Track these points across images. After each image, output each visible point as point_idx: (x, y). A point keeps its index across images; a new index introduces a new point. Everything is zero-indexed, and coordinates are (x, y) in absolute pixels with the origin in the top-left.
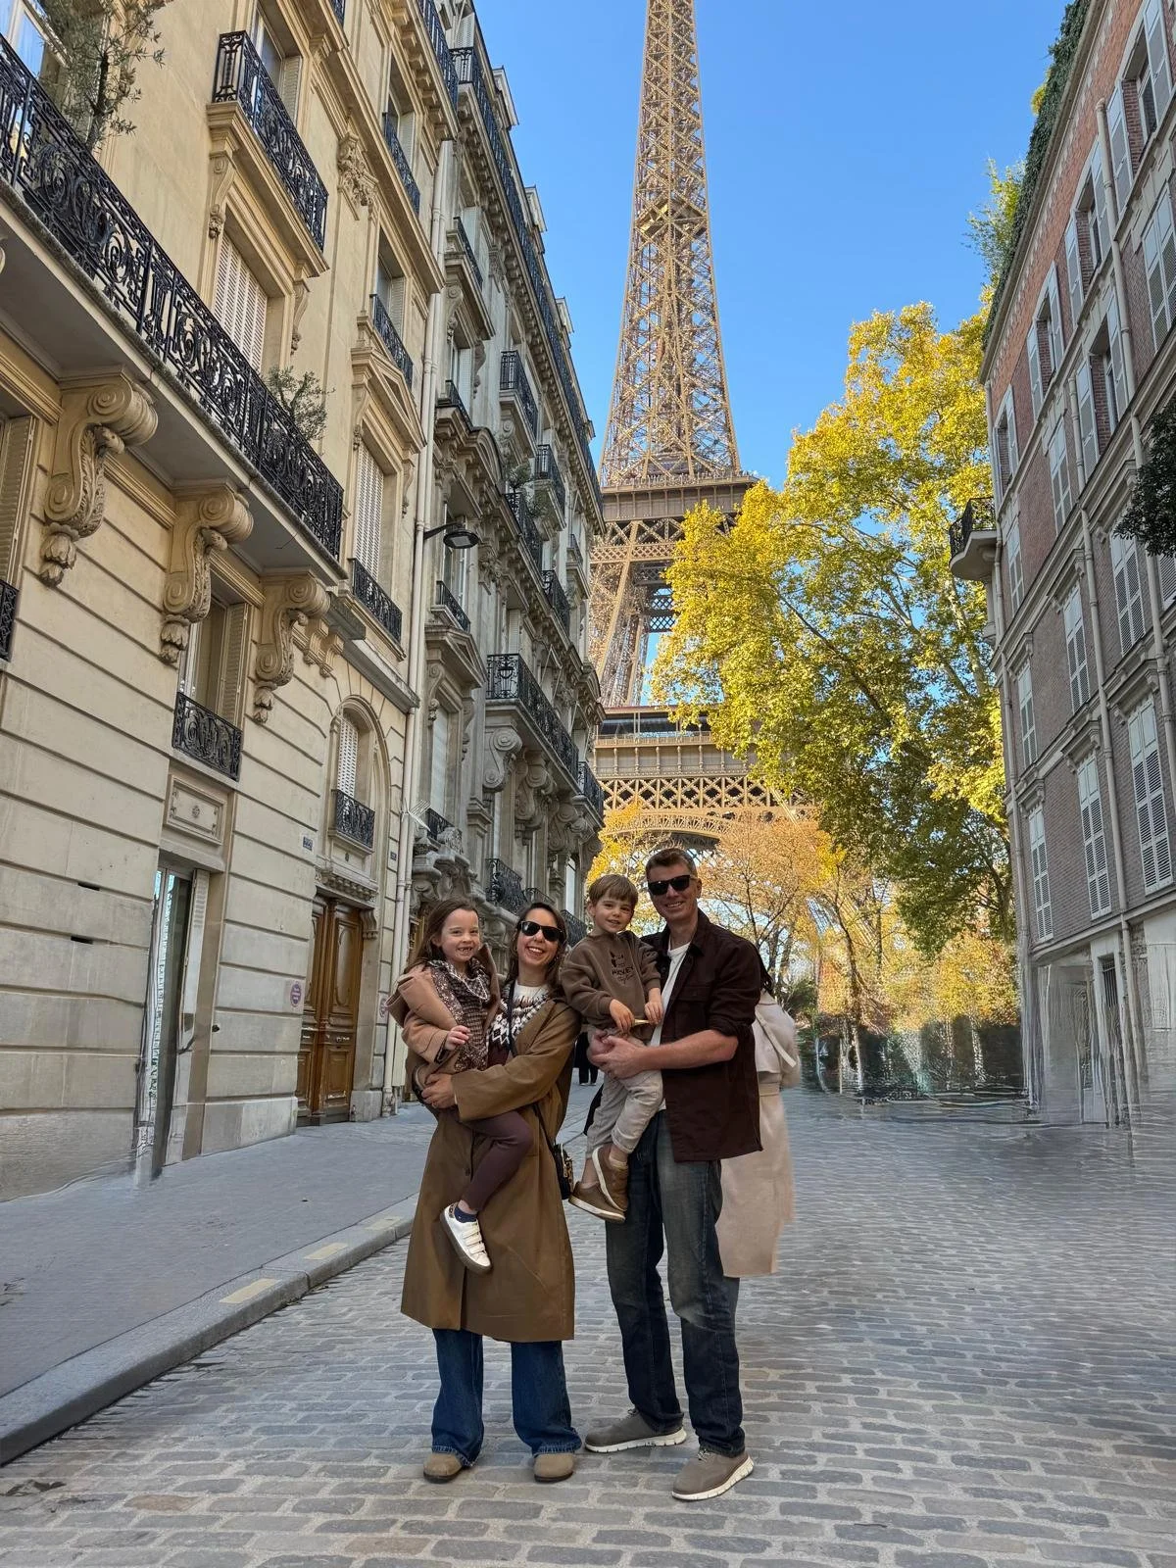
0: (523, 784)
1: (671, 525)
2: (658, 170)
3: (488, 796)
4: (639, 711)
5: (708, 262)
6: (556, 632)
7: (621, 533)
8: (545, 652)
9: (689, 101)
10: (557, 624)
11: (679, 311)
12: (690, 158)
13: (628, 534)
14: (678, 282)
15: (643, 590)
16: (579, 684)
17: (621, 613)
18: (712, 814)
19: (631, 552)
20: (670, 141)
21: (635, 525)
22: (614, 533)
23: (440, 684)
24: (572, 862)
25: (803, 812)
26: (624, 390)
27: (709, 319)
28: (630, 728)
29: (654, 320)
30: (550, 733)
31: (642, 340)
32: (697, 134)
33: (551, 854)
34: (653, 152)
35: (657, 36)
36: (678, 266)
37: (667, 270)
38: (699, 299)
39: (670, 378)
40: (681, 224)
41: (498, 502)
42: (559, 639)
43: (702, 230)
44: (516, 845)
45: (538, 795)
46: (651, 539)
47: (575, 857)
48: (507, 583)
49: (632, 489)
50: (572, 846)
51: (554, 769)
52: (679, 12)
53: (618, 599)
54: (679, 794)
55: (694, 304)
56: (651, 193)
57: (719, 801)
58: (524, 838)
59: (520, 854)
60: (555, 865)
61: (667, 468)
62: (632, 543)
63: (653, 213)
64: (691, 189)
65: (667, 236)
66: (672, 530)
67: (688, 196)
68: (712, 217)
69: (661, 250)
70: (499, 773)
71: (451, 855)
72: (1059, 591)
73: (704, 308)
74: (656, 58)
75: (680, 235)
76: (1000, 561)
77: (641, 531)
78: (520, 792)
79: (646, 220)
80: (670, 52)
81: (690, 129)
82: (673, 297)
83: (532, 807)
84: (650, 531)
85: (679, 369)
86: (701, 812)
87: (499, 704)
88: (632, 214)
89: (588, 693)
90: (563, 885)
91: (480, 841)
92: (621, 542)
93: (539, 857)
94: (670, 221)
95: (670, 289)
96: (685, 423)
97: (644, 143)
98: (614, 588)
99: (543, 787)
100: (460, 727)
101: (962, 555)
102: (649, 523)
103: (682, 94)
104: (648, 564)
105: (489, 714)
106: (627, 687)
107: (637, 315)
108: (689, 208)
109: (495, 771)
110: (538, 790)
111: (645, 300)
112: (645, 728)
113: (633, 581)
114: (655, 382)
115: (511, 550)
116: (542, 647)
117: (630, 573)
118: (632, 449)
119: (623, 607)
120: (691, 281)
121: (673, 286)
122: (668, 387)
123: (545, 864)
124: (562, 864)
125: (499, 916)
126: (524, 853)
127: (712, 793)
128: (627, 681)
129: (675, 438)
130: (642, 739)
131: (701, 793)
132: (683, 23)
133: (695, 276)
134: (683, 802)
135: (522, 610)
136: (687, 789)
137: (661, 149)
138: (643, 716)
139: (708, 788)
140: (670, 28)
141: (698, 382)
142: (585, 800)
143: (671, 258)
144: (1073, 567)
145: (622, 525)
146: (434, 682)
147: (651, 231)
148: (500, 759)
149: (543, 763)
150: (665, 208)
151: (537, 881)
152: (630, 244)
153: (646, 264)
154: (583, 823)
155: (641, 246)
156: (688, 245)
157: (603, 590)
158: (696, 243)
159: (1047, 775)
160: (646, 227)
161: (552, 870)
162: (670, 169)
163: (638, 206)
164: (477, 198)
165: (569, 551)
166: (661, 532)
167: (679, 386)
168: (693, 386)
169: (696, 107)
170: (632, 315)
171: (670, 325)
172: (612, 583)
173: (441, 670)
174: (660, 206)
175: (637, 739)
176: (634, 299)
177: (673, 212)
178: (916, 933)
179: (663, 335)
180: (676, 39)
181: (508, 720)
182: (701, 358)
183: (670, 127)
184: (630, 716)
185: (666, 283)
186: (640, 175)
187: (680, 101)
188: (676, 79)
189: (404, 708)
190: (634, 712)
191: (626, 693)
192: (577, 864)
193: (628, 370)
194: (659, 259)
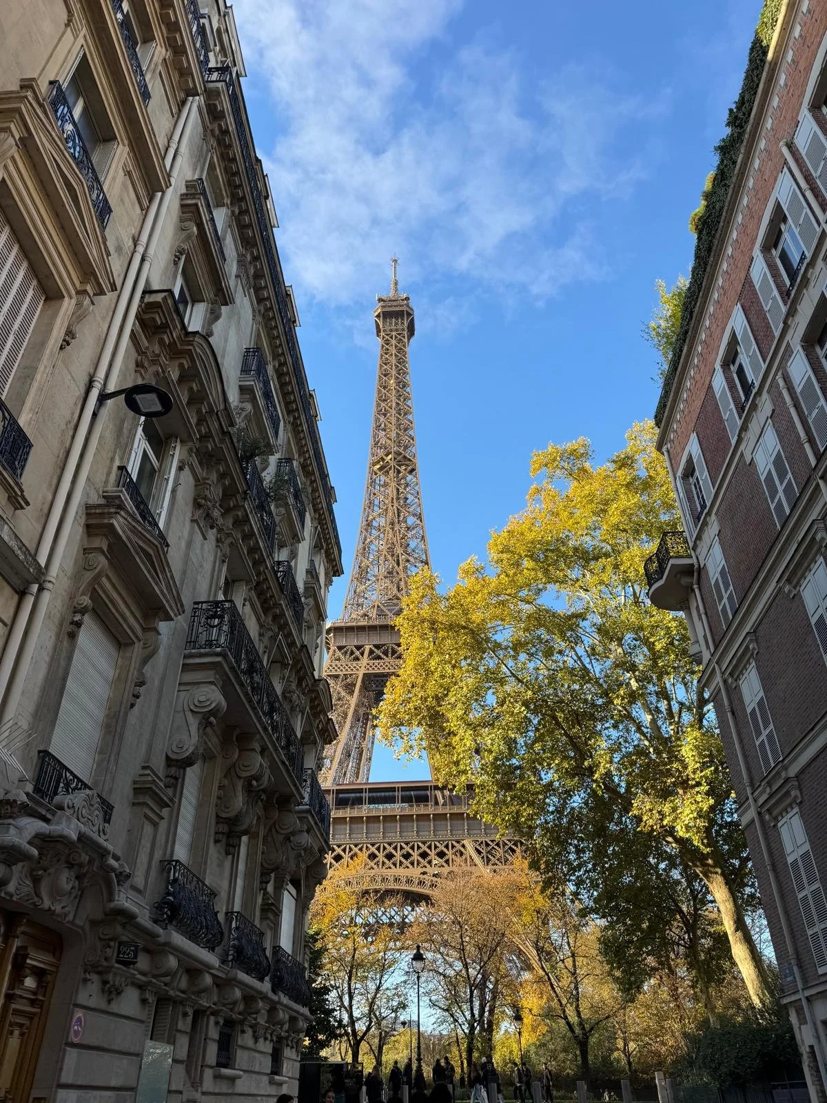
0: (230, 772)
1: (392, 648)
2: (385, 435)
3: (173, 770)
4: (368, 787)
5: (416, 488)
6: (287, 624)
7: (357, 653)
8: (273, 638)
9: (405, 400)
10: (289, 614)
11: (399, 516)
12: (406, 430)
13: (362, 654)
14: (398, 499)
15: (372, 694)
16: (311, 691)
17: (356, 711)
18: (424, 873)
19: (364, 666)
20: (393, 420)
21: (367, 648)
22: (352, 653)
23: (96, 579)
24: (290, 887)
25: (495, 871)
26: (361, 562)
27: (418, 522)
28: (359, 801)
29: (382, 521)
30: (270, 714)
31: (374, 531)
32: (410, 417)
33: (265, 874)
34: (383, 426)
35: (386, 364)
36: (398, 490)
37: (391, 491)
38: (411, 510)
39: (393, 555)
40: (400, 466)
41: (222, 441)
42: (290, 634)
43: (413, 470)
44: (214, 852)
45: (248, 789)
46: (379, 658)
47: (296, 883)
48: (229, 540)
49: (366, 623)
50: (292, 866)
51: (273, 761)
52: (399, 353)
53: (353, 701)
54: (398, 856)
55: (408, 512)
56: (381, 448)
57: (430, 862)
58: (228, 845)
59: (221, 865)
60: (270, 888)
61: (390, 611)
62: (365, 660)
63: (383, 459)
64: (406, 447)
65: (391, 472)
66: (394, 652)
67: (404, 450)
68: (419, 463)
69: (387, 480)
70: (190, 739)
71: (69, 828)
72: (794, 573)
73: (414, 515)
74: (385, 375)
75: (399, 472)
76: (699, 583)
77: (371, 652)
78: (226, 782)
79: (378, 462)
80: (394, 372)
81: (405, 414)
82: (395, 507)
83: (239, 801)
84: (378, 652)
85: (399, 550)
86: (415, 872)
87: (201, 655)
88: (369, 459)
89: (320, 703)
90: (278, 914)
91: (148, 829)
92: (357, 659)
93: (248, 875)
94: (392, 464)
95: (392, 502)
96: (402, 583)
97: (377, 420)
98: (351, 693)
99: (253, 777)
100: (135, 663)
101: (661, 582)
102: (377, 647)
103: (400, 396)
104: (376, 675)
105: (186, 668)
106: (359, 769)
107: (371, 517)
108: (405, 457)
109: (185, 737)
110: (248, 781)
111: (376, 508)
112: (372, 801)
113: (365, 687)
114: (382, 558)
115: (236, 507)
116: (270, 633)
117: (363, 681)
118: (366, 599)
119: (357, 706)
120: (407, 499)
121: (395, 501)
122: (391, 563)
123: (257, 884)
124: (279, 888)
125: (167, 944)
126: (228, 864)
127: (424, 855)
128: (359, 764)
129: (395, 591)
130: (370, 810)
131: (415, 856)
132: (402, 369)
133: (409, 496)
134: (401, 863)
135: (248, 582)
136: (404, 852)
137: (387, 423)
138: (371, 790)
139: (421, 851)
140: (393, 360)
141: (412, 559)
142: (308, 811)
143: (393, 484)
144: (813, 539)
145: (358, 648)
146: (89, 576)
147: (380, 469)
148: (194, 723)
149: (258, 749)
150: (390, 456)
151: (244, 904)
152: (367, 476)
153: (377, 487)
154: (305, 839)
155: (374, 477)
156: (404, 478)
157: (343, 694)
158: (409, 477)
159: (802, 771)
160: (378, 466)
161: (266, 893)
162: (393, 435)
163: (373, 455)
164: (227, 201)
165: (308, 572)
166: (386, 653)
167: (398, 561)
168: (408, 561)
169: (409, 403)
170: (368, 516)
171: (392, 524)
172: (350, 688)
173: (102, 562)
174: (387, 455)
175: (365, 810)
176: (369, 507)
177: (395, 459)
178: (618, 974)
179: (388, 529)
180: (397, 367)
181: (210, 675)
182: (413, 544)
183: (393, 412)
184: (360, 791)
185: (390, 499)
186: (374, 437)
187: (400, 400)
188: (397, 387)
189: (16, 581)
190: (364, 787)
191: (358, 773)
192: (298, 891)
193: (365, 549)
194: (386, 485)
